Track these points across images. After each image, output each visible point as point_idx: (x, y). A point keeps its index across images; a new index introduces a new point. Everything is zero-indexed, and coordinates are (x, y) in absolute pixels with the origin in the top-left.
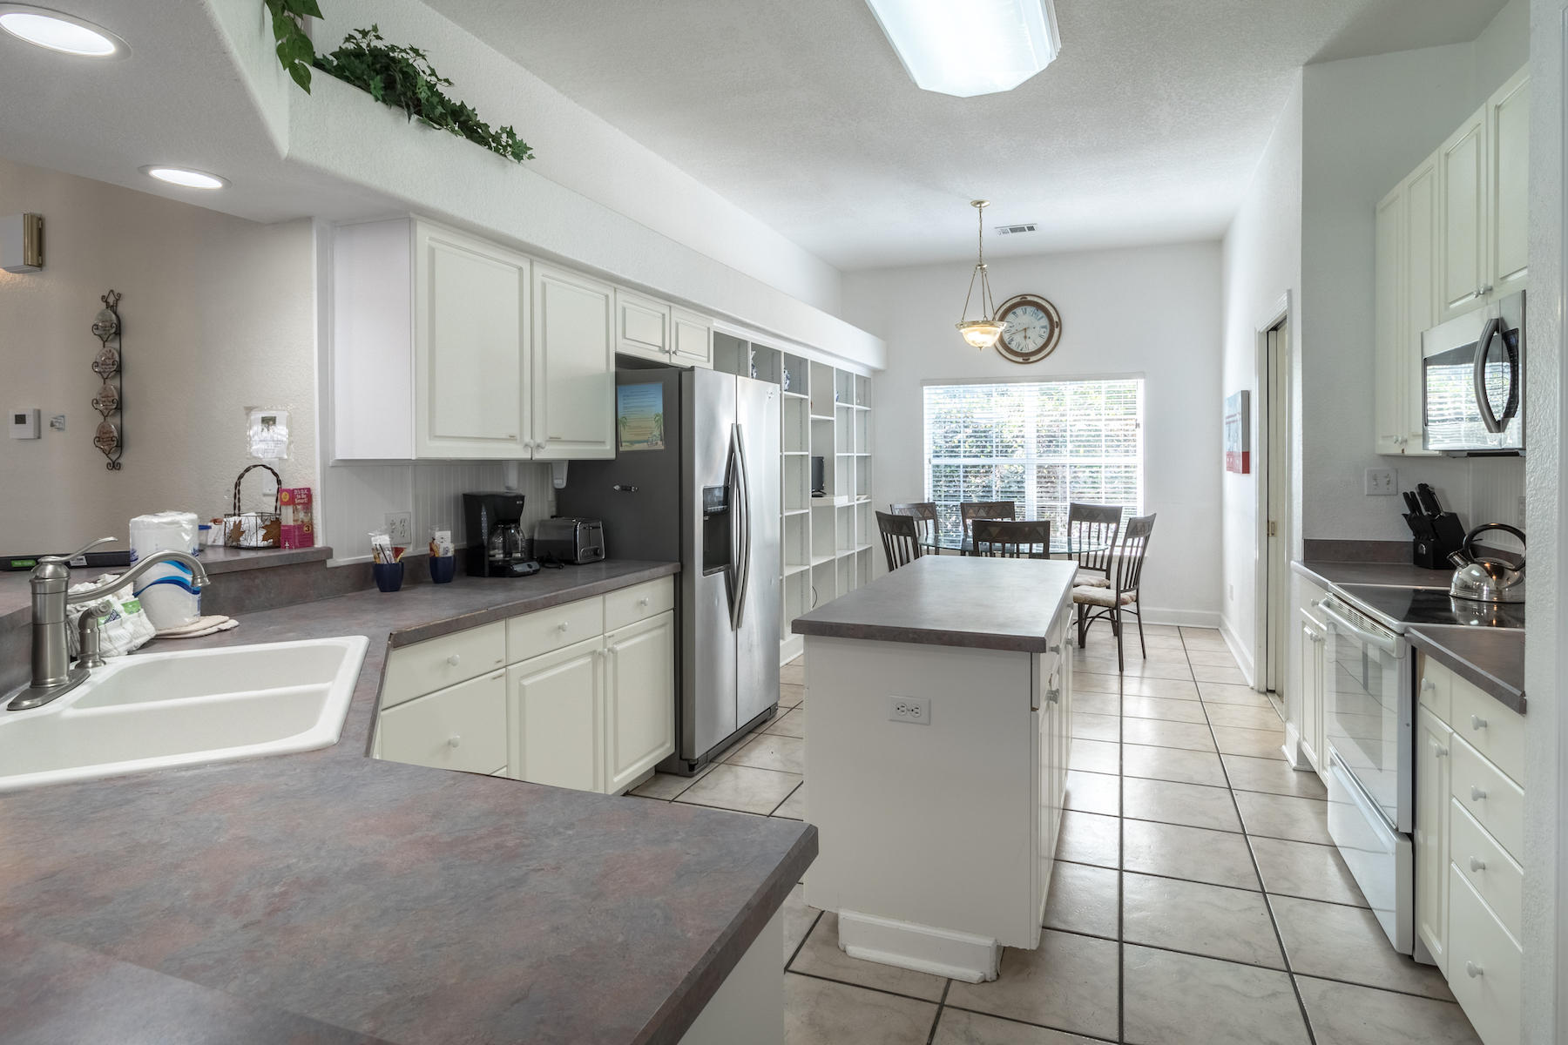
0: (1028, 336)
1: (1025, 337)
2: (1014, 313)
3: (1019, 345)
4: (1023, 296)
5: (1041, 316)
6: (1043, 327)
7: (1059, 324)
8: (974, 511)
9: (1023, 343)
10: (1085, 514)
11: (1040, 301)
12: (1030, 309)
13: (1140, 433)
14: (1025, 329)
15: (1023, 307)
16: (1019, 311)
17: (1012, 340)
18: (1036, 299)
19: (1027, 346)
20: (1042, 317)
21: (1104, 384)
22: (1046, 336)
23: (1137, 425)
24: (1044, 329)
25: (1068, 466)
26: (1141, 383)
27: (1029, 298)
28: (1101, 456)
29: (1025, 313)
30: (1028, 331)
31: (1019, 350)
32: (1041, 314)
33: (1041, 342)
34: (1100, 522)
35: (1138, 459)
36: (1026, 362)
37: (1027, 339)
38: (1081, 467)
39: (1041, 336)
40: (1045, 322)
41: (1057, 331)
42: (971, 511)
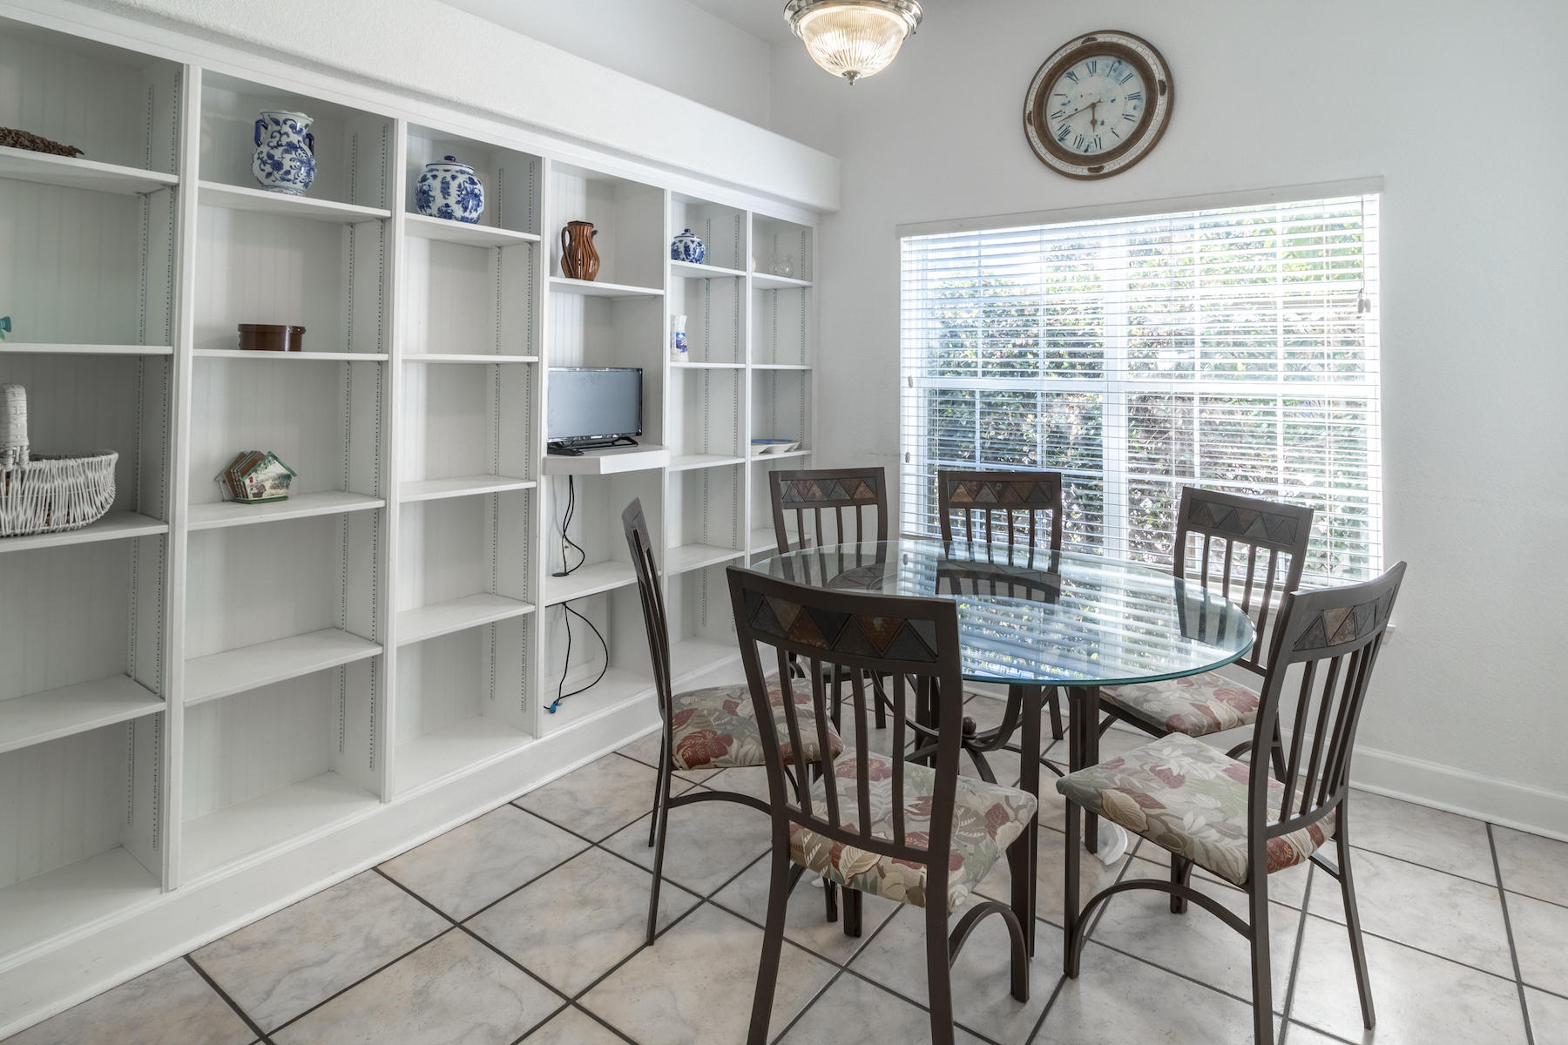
0: (1099, 117)
1: (1094, 122)
2: (1071, 75)
3: (1082, 141)
4: (1089, 37)
5: (1125, 74)
6: (1132, 97)
7: (1168, 86)
8: (970, 492)
9: (1090, 135)
10: (1217, 519)
11: (1123, 41)
12: (1103, 62)
13: (1371, 325)
14: (1093, 106)
15: (1090, 60)
16: (1080, 69)
17: (1067, 132)
18: (1115, 39)
19: (1098, 141)
20: (1130, 76)
21: (1282, 213)
22: (1138, 115)
23: (1363, 306)
24: (1135, 102)
25: (1197, 398)
26: (1372, 203)
27: (1101, 39)
28: (1275, 378)
29: (1093, 71)
30: (1098, 109)
31: (1080, 152)
32: (1128, 69)
33: (1126, 129)
34: (1254, 542)
35: (1369, 386)
36: (1097, 174)
37: (1098, 126)
38: (1240, 401)
39: (1127, 117)
40: (1136, 85)
41: (1162, 102)
42: (961, 490)
